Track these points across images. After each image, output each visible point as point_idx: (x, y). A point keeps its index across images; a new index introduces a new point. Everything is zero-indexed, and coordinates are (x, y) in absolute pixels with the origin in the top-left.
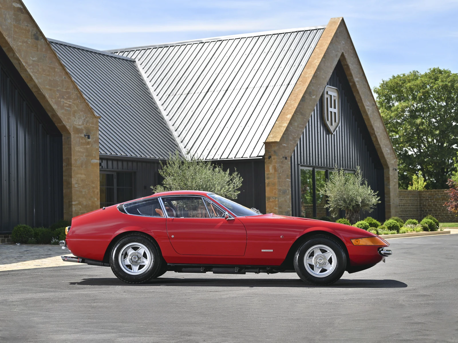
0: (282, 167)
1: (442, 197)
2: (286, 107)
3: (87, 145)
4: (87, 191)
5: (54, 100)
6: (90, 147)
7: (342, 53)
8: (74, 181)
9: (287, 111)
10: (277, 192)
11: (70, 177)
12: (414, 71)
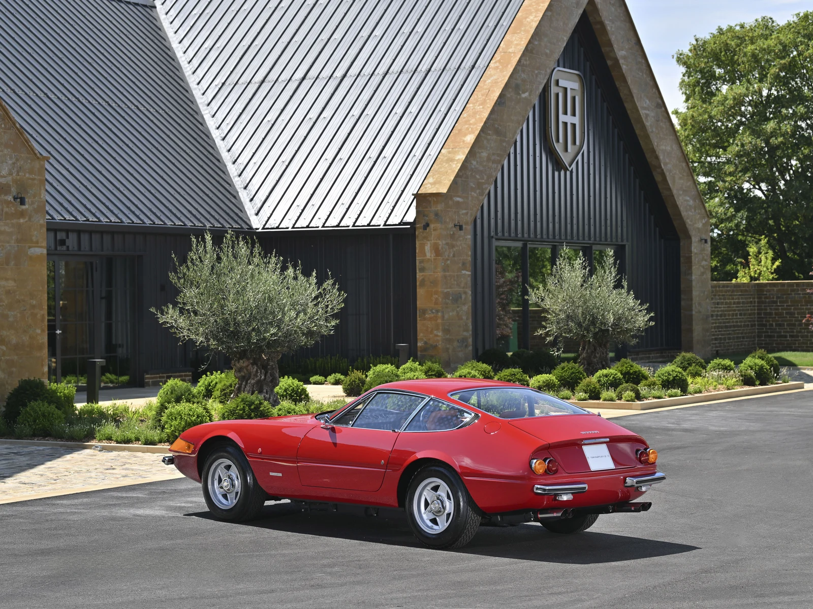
0: (453, 246)
1: (805, 297)
2: (464, 118)
3: (19, 219)
4: (19, 315)
6: (27, 221)
9: (467, 126)
10: (440, 300)
12: (764, 18)
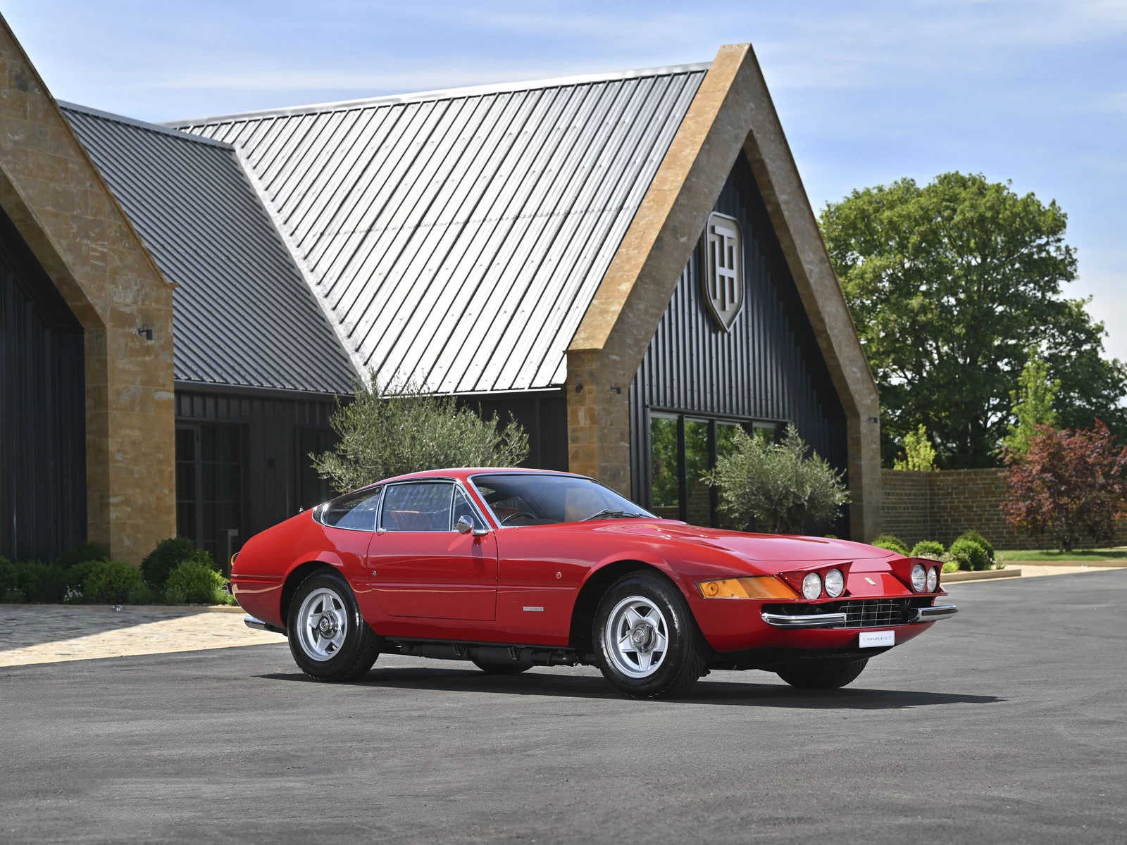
0: (610, 413)
1: (985, 488)
2: (617, 264)
3: (144, 356)
4: (145, 471)
5: (64, 242)
6: (153, 360)
7: (748, 131)
8: (112, 446)
9: (620, 274)
10: (597, 475)
11: (105, 433)
12: (905, 180)
